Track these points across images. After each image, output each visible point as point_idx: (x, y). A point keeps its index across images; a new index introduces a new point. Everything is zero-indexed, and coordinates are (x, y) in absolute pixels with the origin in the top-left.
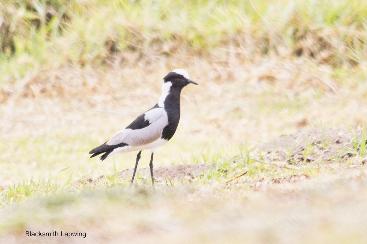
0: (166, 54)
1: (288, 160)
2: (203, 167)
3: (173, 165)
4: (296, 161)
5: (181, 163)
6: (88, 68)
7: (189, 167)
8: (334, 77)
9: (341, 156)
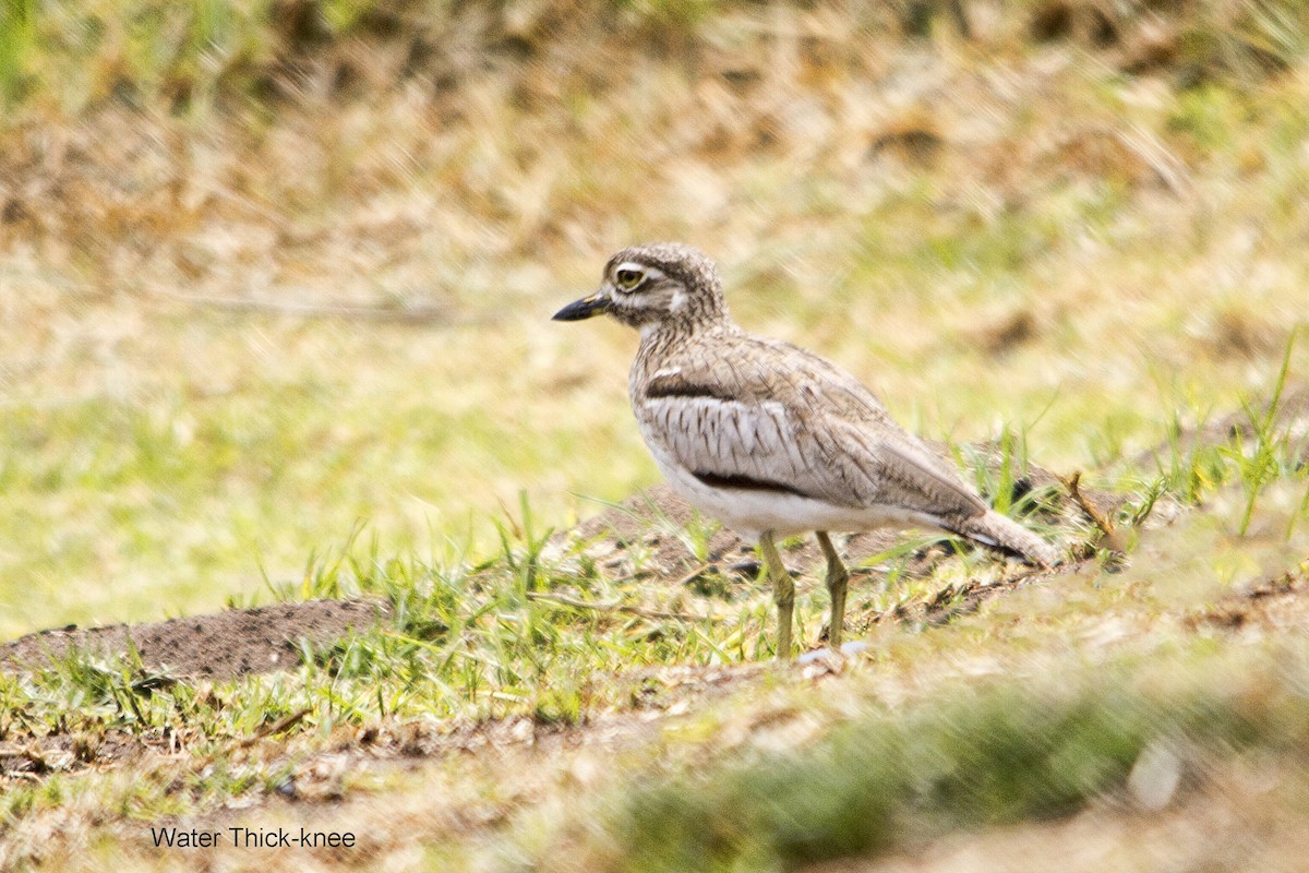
0: (522, 47)
1: (693, 574)
2: (350, 614)
3: (231, 605)
4: (725, 578)
5: (266, 600)
6: (201, 110)
7: (289, 616)
8: (1176, 127)
9: (915, 552)
